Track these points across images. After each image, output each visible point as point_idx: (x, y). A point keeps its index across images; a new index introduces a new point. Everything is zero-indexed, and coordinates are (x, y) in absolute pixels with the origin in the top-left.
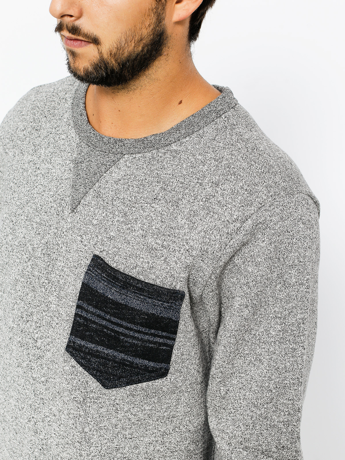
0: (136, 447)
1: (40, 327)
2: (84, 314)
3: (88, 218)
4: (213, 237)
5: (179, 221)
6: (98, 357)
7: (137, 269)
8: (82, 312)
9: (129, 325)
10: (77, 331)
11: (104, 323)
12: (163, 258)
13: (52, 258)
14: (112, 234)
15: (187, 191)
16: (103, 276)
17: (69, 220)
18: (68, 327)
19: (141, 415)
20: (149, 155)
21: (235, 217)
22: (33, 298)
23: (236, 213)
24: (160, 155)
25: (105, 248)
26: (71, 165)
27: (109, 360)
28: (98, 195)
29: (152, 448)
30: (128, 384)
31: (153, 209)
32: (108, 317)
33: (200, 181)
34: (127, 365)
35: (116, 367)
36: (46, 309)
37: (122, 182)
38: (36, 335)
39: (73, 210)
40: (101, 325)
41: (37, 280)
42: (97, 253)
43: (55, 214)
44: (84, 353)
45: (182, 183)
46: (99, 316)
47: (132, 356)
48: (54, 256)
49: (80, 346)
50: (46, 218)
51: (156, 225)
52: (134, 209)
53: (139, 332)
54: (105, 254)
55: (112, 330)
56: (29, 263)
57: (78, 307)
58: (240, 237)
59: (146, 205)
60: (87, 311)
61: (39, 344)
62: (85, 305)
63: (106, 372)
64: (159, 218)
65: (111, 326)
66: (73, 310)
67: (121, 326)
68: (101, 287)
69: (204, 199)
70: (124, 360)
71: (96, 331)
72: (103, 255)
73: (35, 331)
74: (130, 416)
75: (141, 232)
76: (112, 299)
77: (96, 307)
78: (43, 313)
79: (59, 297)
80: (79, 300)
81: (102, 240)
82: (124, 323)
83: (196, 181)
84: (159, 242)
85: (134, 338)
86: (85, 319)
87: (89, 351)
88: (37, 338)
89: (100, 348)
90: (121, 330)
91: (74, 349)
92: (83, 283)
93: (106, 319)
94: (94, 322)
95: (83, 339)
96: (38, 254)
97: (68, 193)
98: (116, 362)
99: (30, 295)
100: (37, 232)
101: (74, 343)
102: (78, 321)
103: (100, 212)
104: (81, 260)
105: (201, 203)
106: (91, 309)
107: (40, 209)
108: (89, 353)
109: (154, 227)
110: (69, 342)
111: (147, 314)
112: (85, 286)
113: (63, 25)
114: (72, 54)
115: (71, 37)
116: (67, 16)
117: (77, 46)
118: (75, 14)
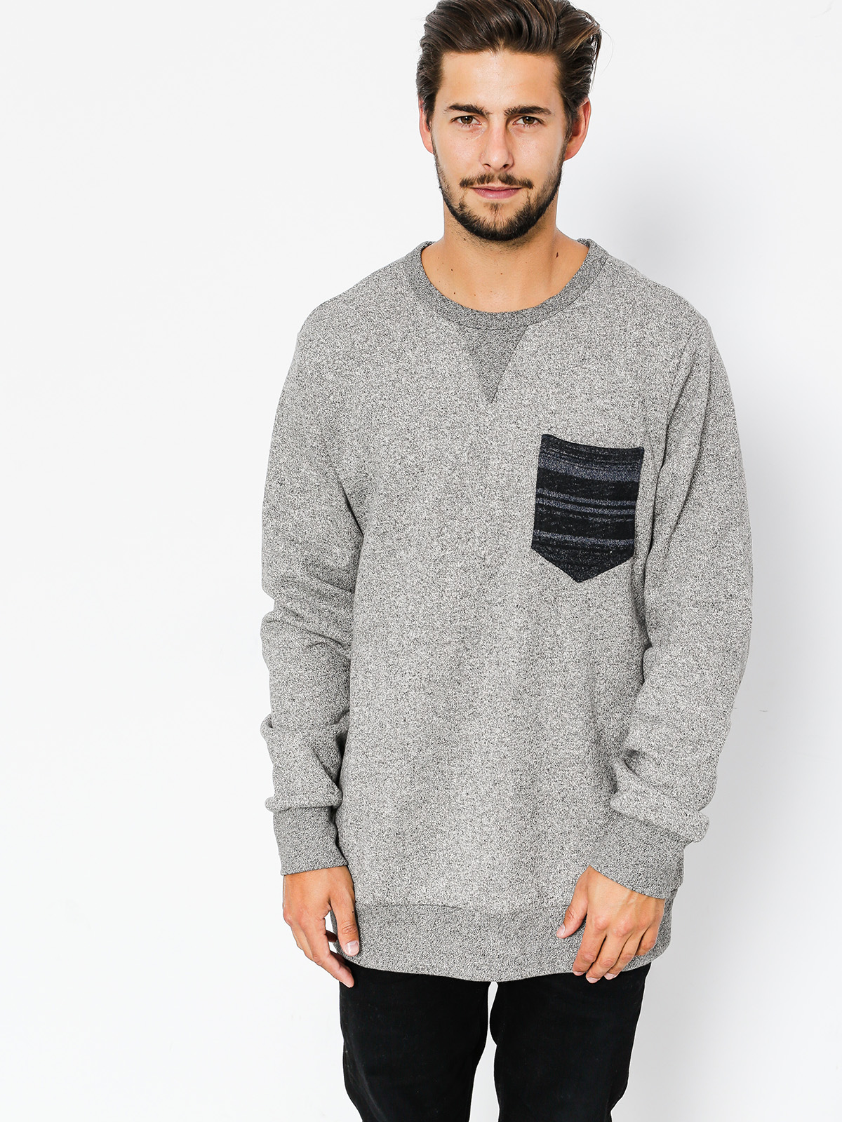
0: (608, 649)
1: (485, 541)
2: (546, 503)
3: (515, 401)
4: (657, 382)
5: (618, 374)
6: (567, 548)
7: (595, 435)
8: (543, 502)
9: (597, 502)
10: (541, 523)
11: (569, 507)
12: (616, 418)
13: (483, 459)
14: (552, 408)
15: (614, 341)
16: (563, 455)
17: (490, 412)
18: (529, 522)
20: (554, 319)
21: (671, 354)
22: (469, 511)
23: (671, 350)
24: (568, 315)
25: (552, 425)
26: (464, 354)
27: (578, 549)
28: (517, 374)
30: (600, 572)
31: (587, 370)
32: (573, 499)
33: (623, 328)
34: (597, 551)
35: (586, 555)
36: (489, 518)
37: (539, 353)
38: (483, 552)
39: (492, 399)
40: (567, 511)
41: (470, 489)
42: (546, 432)
43: (469, 411)
44: (552, 546)
45: (604, 336)
46: (563, 500)
47: (601, 539)
48: (483, 457)
49: (548, 540)
50: (458, 418)
51: (598, 384)
52: (565, 376)
53: (608, 507)
54: (554, 430)
55: (579, 513)
56: (454, 475)
57: (538, 496)
58: (683, 372)
59: (576, 368)
60: (549, 498)
61: (488, 562)
62: (546, 493)
63: (577, 564)
64: (598, 376)
65: (578, 509)
66: (533, 502)
67: (589, 505)
68: (561, 466)
69: (635, 344)
70: (594, 545)
71: (562, 518)
72: (553, 432)
73: (480, 548)
74: (602, 612)
75: (585, 396)
76: (576, 477)
77: (558, 491)
78: (487, 524)
80: (537, 488)
81: (545, 418)
82: (592, 501)
83: (619, 328)
84: (608, 401)
85: (603, 516)
86: (548, 508)
87: (557, 543)
88: (485, 555)
89: (568, 538)
90: (589, 510)
91: (543, 544)
92: (539, 469)
93: (571, 503)
94: (558, 509)
95: (549, 531)
96: (464, 460)
97: (475, 384)
98: (585, 549)
99: (465, 509)
100: (454, 437)
101: (540, 537)
102: (540, 512)
103: (528, 390)
104: (527, 446)
105: (634, 349)
106: (554, 494)
107: (444, 412)
108: (557, 546)
109: (596, 388)
110: (535, 537)
111: (613, 484)
112: (542, 472)
113: (493, 176)
114: (495, 208)
115: (503, 187)
116: (505, 166)
117: (505, 197)
118: (510, 163)
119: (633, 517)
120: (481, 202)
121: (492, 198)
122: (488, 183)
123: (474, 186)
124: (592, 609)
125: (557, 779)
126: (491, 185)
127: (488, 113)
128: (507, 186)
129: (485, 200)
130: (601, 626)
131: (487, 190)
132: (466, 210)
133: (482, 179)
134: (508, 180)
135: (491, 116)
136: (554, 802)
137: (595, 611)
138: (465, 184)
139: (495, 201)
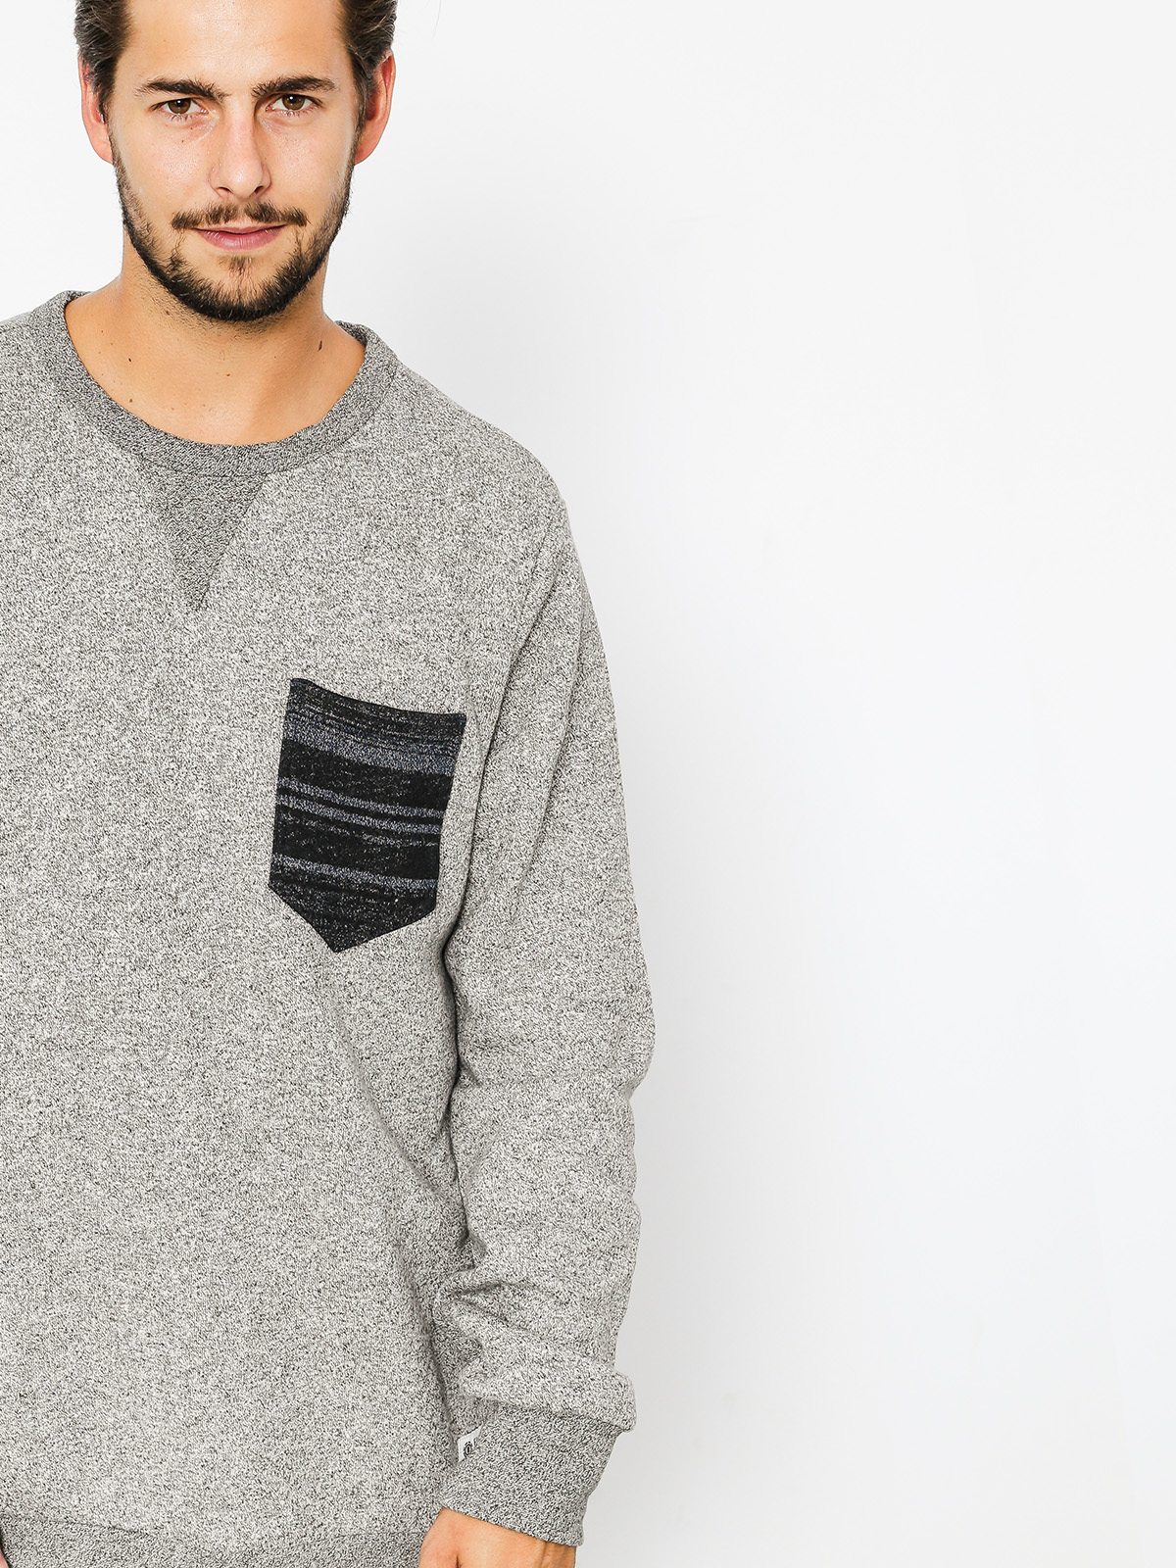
1: (177, 866)
2: (292, 803)
3: (242, 612)
4: (496, 599)
5: (429, 580)
6: (324, 887)
7: (383, 687)
8: (289, 802)
9: (381, 807)
10: (284, 841)
11: (331, 813)
12: (422, 658)
13: (176, 714)
14: (310, 631)
15: (422, 519)
16: (329, 718)
17: (192, 627)
18: (265, 839)
19: (390, 1002)
20: (315, 467)
21: (522, 550)
22: (152, 809)
23: (521, 543)
24: (338, 463)
25: (309, 662)
26: (151, 515)
27: (339, 890)
28: (247, 562)
29: (402, 1072)
30: (373, 935)
31: (373, 568)
32: (339, 798)
33: (438, 497)
34: (373, 896)
35: (351, 902)
36: (184, 823)
37: (289, 528)
38: (174, 886)
39: (198, 605)
40: (326, 820)
41: (153, 768)
42: (298, 675)
43: (155, 621)
44: (301, 884)
45: (404, 508)
46: (321, 801)
47: (382, 875)
48: (177, 709)
49: (296, 873)
50: (135, 635)
51: (392, 595)
52: (333, 575)
53: (398, 818)
54: (313, 672)
55: (347, 826)
56: (124, 739)
57: (282, 791)
58: (541, 586)
59: (354, 562)
60: (299, 796)
61: (182, 904)
62: (294, 786)
63: (336, 917)
64: (392, 581)
65: (346, 817)
66: (272, 802)
67: (365, 812)
68: (324, 739)
69: (459, 529)
70: (368, 884)
71: (319, 833)
72: (310, 676)
73: (169, 879)
75: (368, 615)
76: (348, 761)
77: (315, 783)
78: (180, 834)
79: (210, 790)
80: (281, 775)
81: (298, 649)
82: (371, 805)
83: (431, 498)
84: (409, 628)
85: (388, 833)
86: (297, 813)
87: (309, 878)
88: (177, 892)
89: (325, 869)
90: (366, 821)
91: (286, 880)
92: (285, 742)
93: (335, 806)
94: (312, 816)
95: (297, 857)
96: (143, 713)
97: (168, 574)
98: (350, 892)
99: (143, 805)
100: (126, 669)
101: (282, 867)
102: (284, 822)
103: (267, 594)
104: (263, 696)
105: (457, 537)
106: (307, 789)
107: (108, 621)
108: (310, 884)
109: (389, 601)
110: (274, 866)
111: (409, 776)
112: (287, 744)
113: (235, 209)
114: (239, 264)
115: (254, 228)
116: (258, 190)
117: (258, 244)
118: (266, 183)
119: (437, 838)
120: (212, 255)
121: (232, 247)
122: (226, 221)
123: (200, 227)
124: (353, 1001)
125: (336, 1310)
126: (232, 225)
127: (222, 95)
128: (261, 225)
129: (219, 252)
130: (367, 1032)
131: (224, 233)
132: (183, 269)
133: (215, 215)
134: (264, 213)
135: (227, 99)
136: (329, 1350)
137: (358, 1006)
138: (183, 223)
139: (240, 253)
